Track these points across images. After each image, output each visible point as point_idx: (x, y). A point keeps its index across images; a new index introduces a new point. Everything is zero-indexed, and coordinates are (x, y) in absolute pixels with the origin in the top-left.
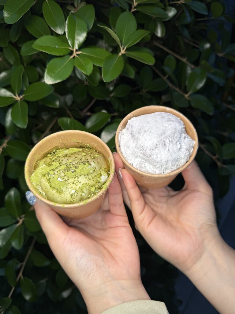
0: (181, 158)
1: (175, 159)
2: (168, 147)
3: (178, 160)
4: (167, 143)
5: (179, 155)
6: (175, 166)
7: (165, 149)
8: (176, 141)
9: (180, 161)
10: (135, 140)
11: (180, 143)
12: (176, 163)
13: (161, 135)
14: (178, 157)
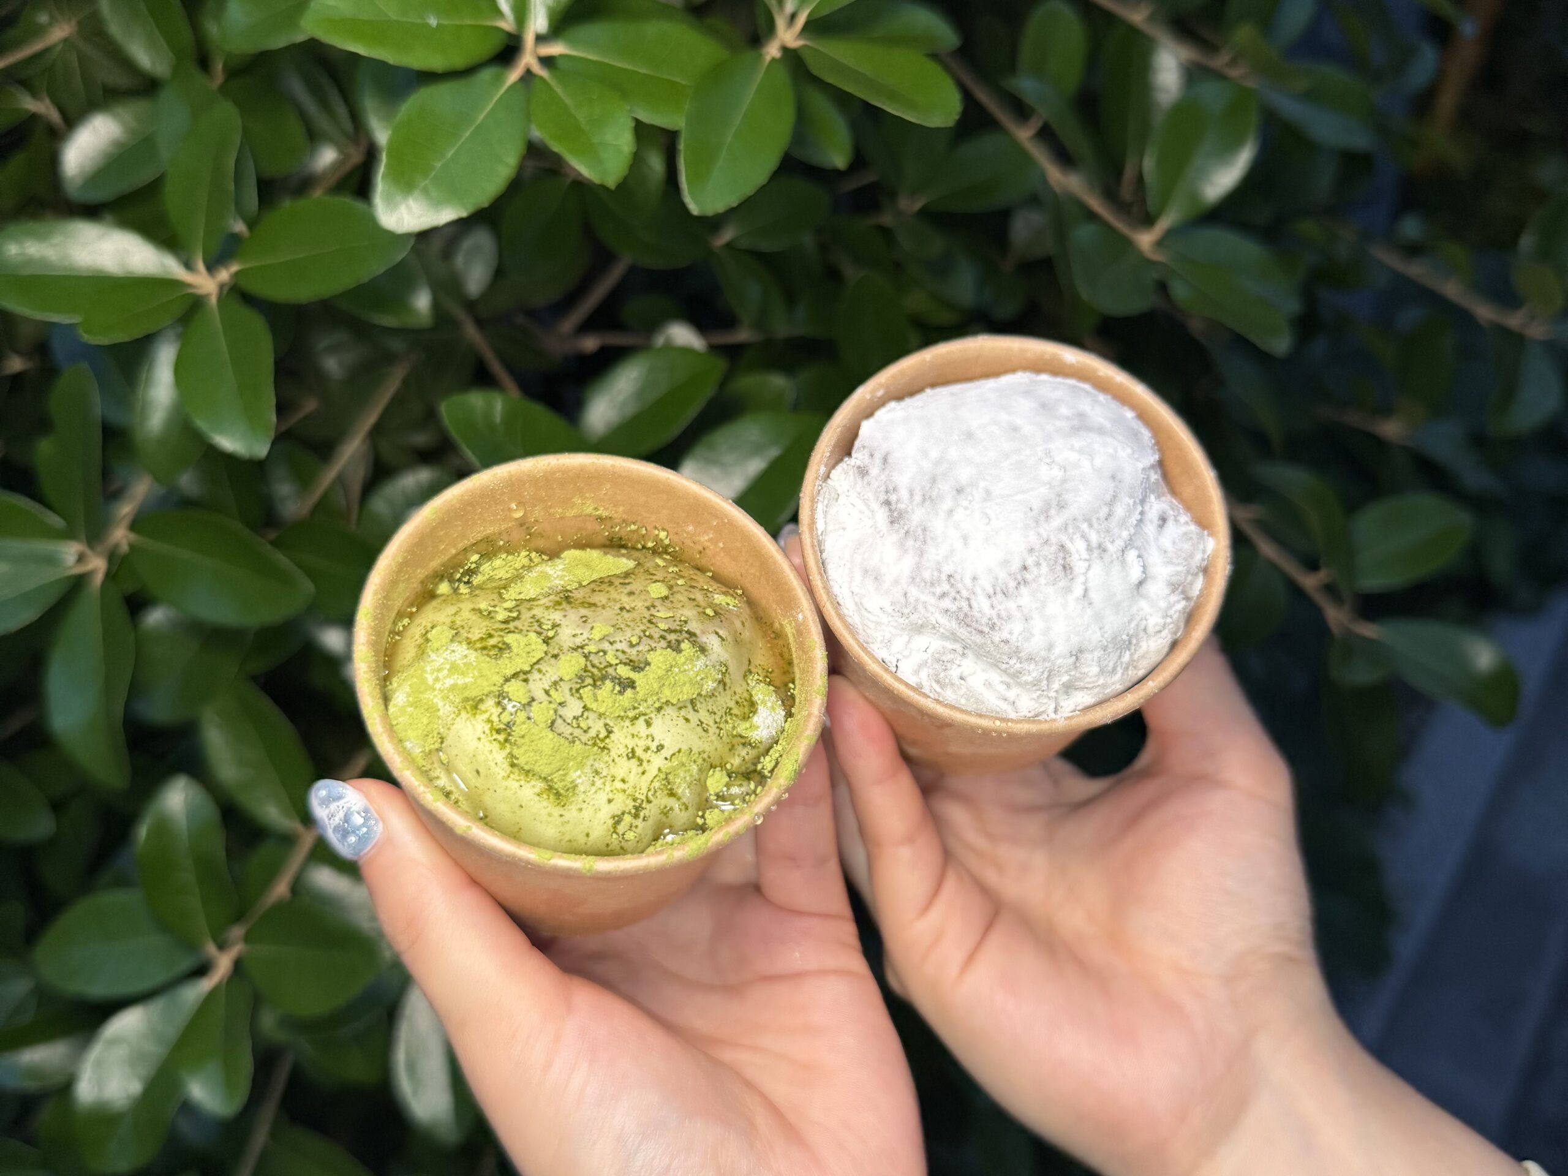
0: (1145, 630)
1: (1115, 638)
2: (1082, 579)
3: (1130, 643)
4: (1075, 557)
5: (1138, 618)
6: (1114, 670)
7: (1068, 590)
8: (1120, 543)
9: (1137, 644)
10: (910, 542)
11: (1139, 556)
12: (1120, 657)
13: (1045, 513)
14: (1133, 625)
